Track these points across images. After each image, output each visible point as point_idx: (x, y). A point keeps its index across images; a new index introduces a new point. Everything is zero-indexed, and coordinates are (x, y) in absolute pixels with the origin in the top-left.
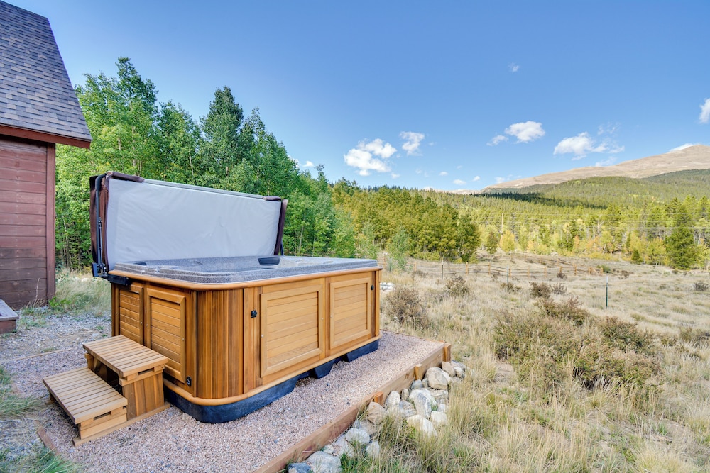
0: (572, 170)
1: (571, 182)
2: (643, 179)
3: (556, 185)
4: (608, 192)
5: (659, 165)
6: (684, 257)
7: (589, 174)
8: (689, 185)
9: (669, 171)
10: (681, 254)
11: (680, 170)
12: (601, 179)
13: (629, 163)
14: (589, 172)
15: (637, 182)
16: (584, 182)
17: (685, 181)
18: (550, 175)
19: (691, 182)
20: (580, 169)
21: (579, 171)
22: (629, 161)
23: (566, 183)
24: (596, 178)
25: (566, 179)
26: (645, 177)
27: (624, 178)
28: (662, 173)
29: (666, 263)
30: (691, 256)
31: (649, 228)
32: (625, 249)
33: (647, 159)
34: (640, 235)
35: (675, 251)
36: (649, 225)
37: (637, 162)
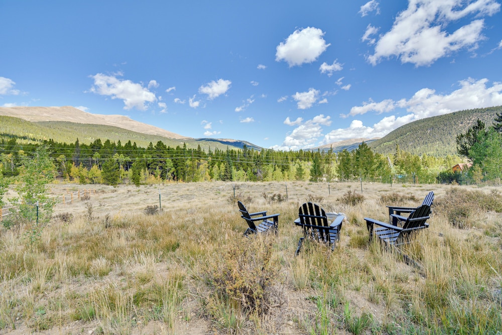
2: (35, 123)
5: (45, 115)
6: (114, 177)
9: (52, 120)
11: (59, 120)
15: (29, 123)
17: (64, 128)
22: (22, 107)
26: (35, 121)
27: (20, 119)
28: (48, 120)
29: (101, 182)
30: (116, 176)
31: (82, 159)
32: (67, 174)
33: (35, 108)
34: (77, 164)
35: (109, 174)
36: (82, 157)
37: (28, 108)
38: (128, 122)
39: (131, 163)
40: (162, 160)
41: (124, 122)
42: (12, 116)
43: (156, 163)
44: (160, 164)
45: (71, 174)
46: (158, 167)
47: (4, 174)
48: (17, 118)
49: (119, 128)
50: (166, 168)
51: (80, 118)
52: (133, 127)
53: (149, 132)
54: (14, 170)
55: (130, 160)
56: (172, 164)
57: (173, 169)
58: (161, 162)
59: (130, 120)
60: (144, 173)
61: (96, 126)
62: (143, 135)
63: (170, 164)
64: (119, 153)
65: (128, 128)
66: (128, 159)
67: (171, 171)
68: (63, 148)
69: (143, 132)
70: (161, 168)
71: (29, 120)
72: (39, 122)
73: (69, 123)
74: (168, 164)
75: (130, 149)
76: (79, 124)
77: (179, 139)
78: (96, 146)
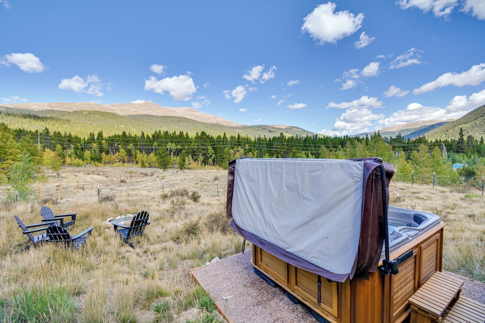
0: (80, 103)
1: (81, 112)
2: (126, 116)
3: (69, 113)
4: (107, 122)
5: (133, 109)
6: (165, 162)
7: (92, 108)
8: (148, 122)
9: (138, 113)
10: (164, 161)
11: (143, 114)
12: (101, 112)
13: (117, 105)
14: (93, 107)
15: (123, 117)
16: (90, 113)
17: (146, 120)
18: (63, 103)
19: (149, 121)
20: (86, 103)
21: (85, 104)
22: (117, 104)
23: (77, 112)
24: (98, 112)
25: (76, 109)
26: (126, 115)
27: (115, 114)
28: (135, 114)
29: (157, 166)
30: (168, 162)
31: (145, 147)
32: (134, 160)
33: (126, 105)
34: (141, 151)
35: (162, 160)
36: (145, 145)
37: (121, 105)
38: (194, 113)
39: (181, 150)
40: (204, 147)
41: (191, 113)
42: (110, 111)
43: (199, 150)
44: (203, 152)
45: (137, 160)
46: (200, 154)
47: (92, 159)
48: (113, 113)
49: (186, 118)
50: (208, 155)
51: (159, 111)
52: (197, 117)
53: (210, 121)
54: (99, 156)
55: (181, 148)
56: (213, 151)
57: (214, 156)
58: (203, 150)
59: (195, 112)
60: (189, 159)
61: (169, 117)
62: (205, 123)
63: (210, 150)
64: (172, 142)
65: (193, 118)
66: (179, 147)
67: (212, 158)
68: (134, 140)
69: (205, 122)
70: (204, 155)
71: (121, 114)
72: (129, 116)
73: (150, 116)
74: (209, 152)
75: (181, 139)
76: (157, 117)
77: (235, 127)
78: (156, 136)
